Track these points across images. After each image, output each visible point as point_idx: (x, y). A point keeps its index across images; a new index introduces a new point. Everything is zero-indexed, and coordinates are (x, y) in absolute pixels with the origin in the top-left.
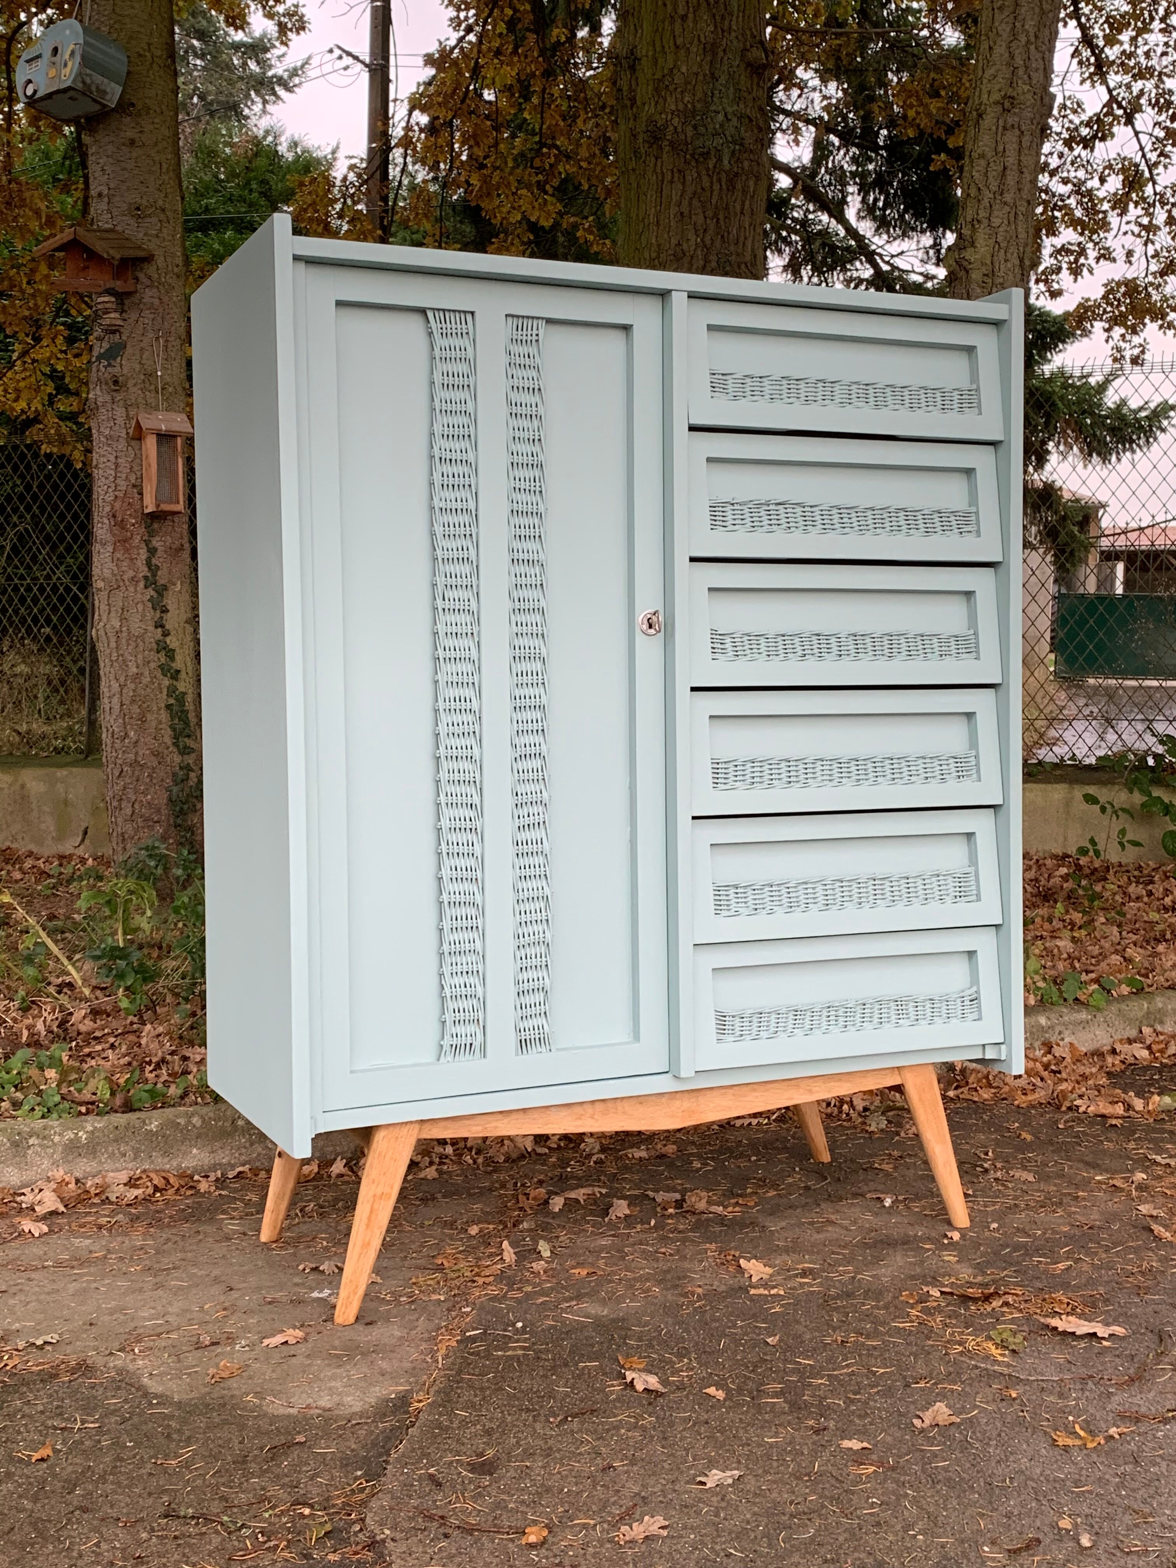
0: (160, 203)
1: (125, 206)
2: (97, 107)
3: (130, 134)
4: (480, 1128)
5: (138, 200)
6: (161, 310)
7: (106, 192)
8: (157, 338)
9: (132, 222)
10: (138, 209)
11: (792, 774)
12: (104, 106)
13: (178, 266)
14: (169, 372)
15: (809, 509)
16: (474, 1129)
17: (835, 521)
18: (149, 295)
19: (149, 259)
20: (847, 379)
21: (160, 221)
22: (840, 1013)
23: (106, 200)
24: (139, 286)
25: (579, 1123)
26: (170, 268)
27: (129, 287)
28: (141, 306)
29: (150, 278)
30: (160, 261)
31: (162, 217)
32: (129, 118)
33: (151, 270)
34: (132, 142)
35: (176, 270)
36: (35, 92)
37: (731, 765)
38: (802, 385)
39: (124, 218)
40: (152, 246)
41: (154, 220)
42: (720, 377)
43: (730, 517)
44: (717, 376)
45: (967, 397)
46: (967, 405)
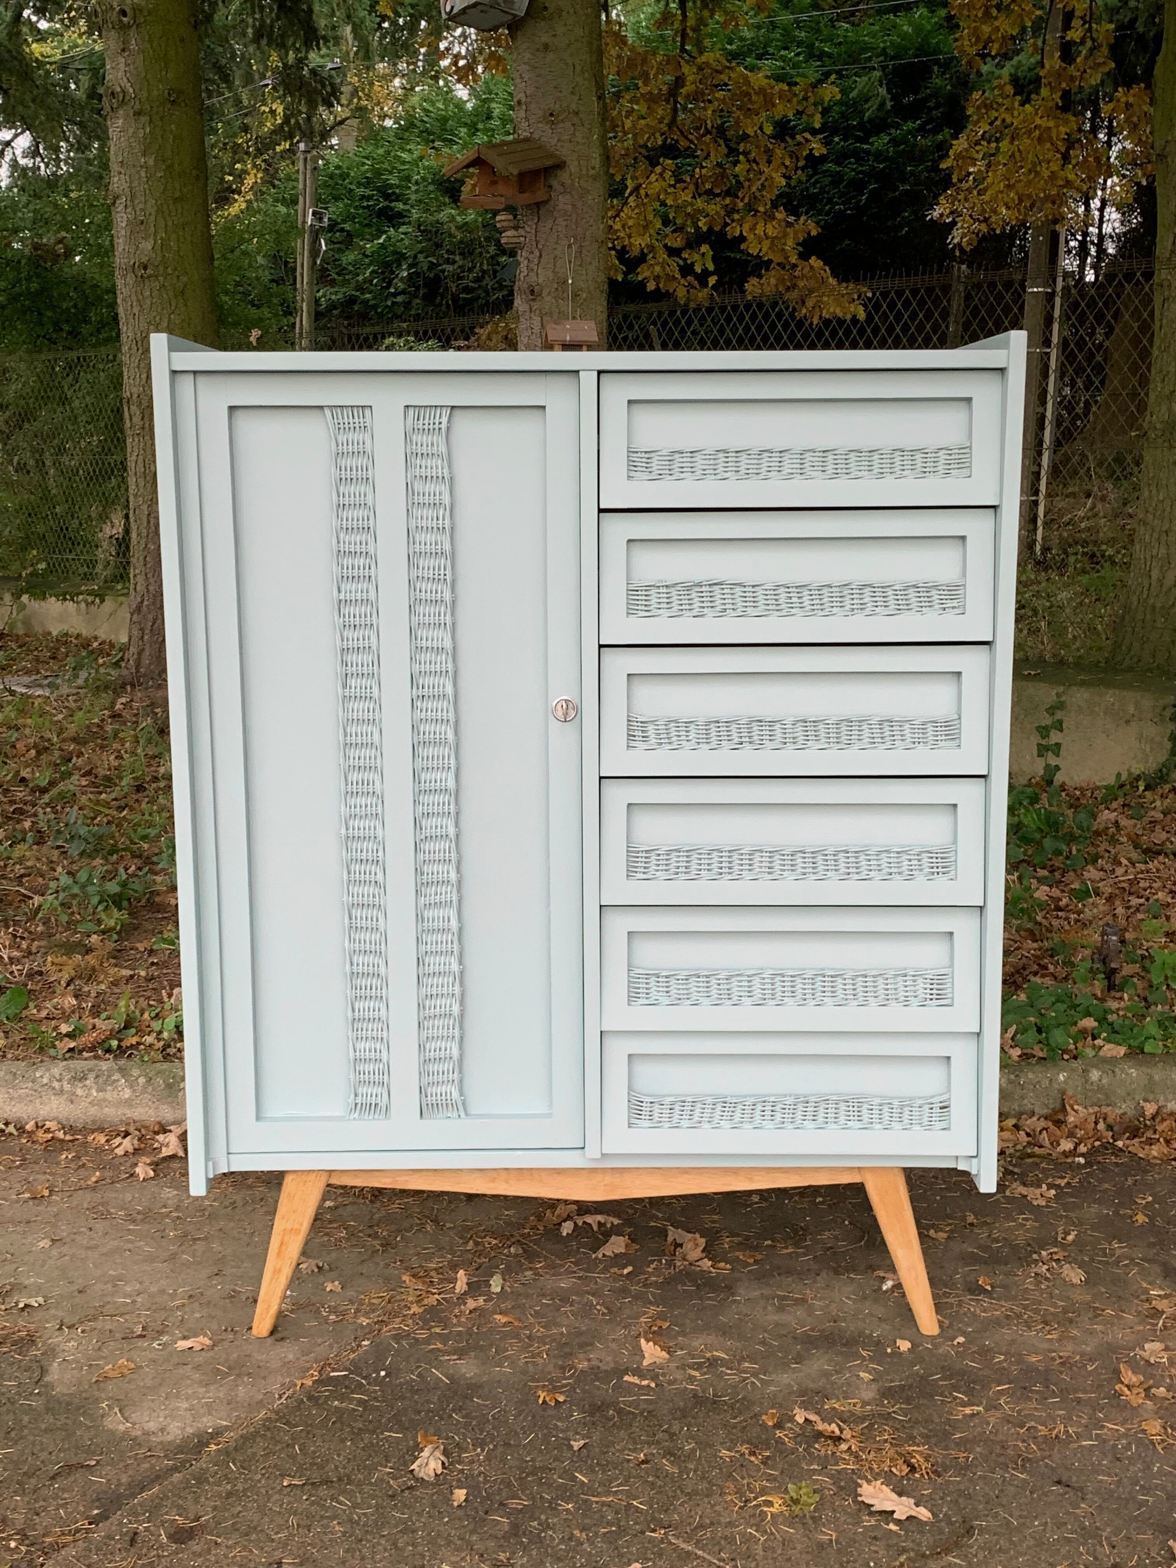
0: (574, 106)
1: (541, 113)
2: (510, 17)
3: (545, 38)
4: (389, 1180)
5: (552, 106)
6: (574, 217)
7: (523, 100)
8: (570, 246)
9: (547, 127)
10: (551, 115)
11: (724, 865)
12: (515, 16)
13: (593, 168)
14: (584, 277)
15: (750, 589)
16: (384, 1180)
17: (781, 602)
18: (563, 202)
19: (560, 166)
20: (798, 448)
21: (573, 125)
22: (778, 1108)
23: (524, 107)
24: (553, 194)
25: (492, 1185)
26: (584, 172)
27: (540, 196)
28: (555, 213)
29: (563, 184)
30: (573, 167)
31: (576, 120)
32: (543, 23)
33: (564, 176)
34: (546, 47)
35: (592, 172)
36: (452, 8)
37: (653, 854)
38: (744, 456)
39: (540, 125)
40: (565, 152)
41: (568, 124)
42: (643, 455)
43: (654, 600)
44: (639, 455)
45: (957, 456)
46: (956, 466)
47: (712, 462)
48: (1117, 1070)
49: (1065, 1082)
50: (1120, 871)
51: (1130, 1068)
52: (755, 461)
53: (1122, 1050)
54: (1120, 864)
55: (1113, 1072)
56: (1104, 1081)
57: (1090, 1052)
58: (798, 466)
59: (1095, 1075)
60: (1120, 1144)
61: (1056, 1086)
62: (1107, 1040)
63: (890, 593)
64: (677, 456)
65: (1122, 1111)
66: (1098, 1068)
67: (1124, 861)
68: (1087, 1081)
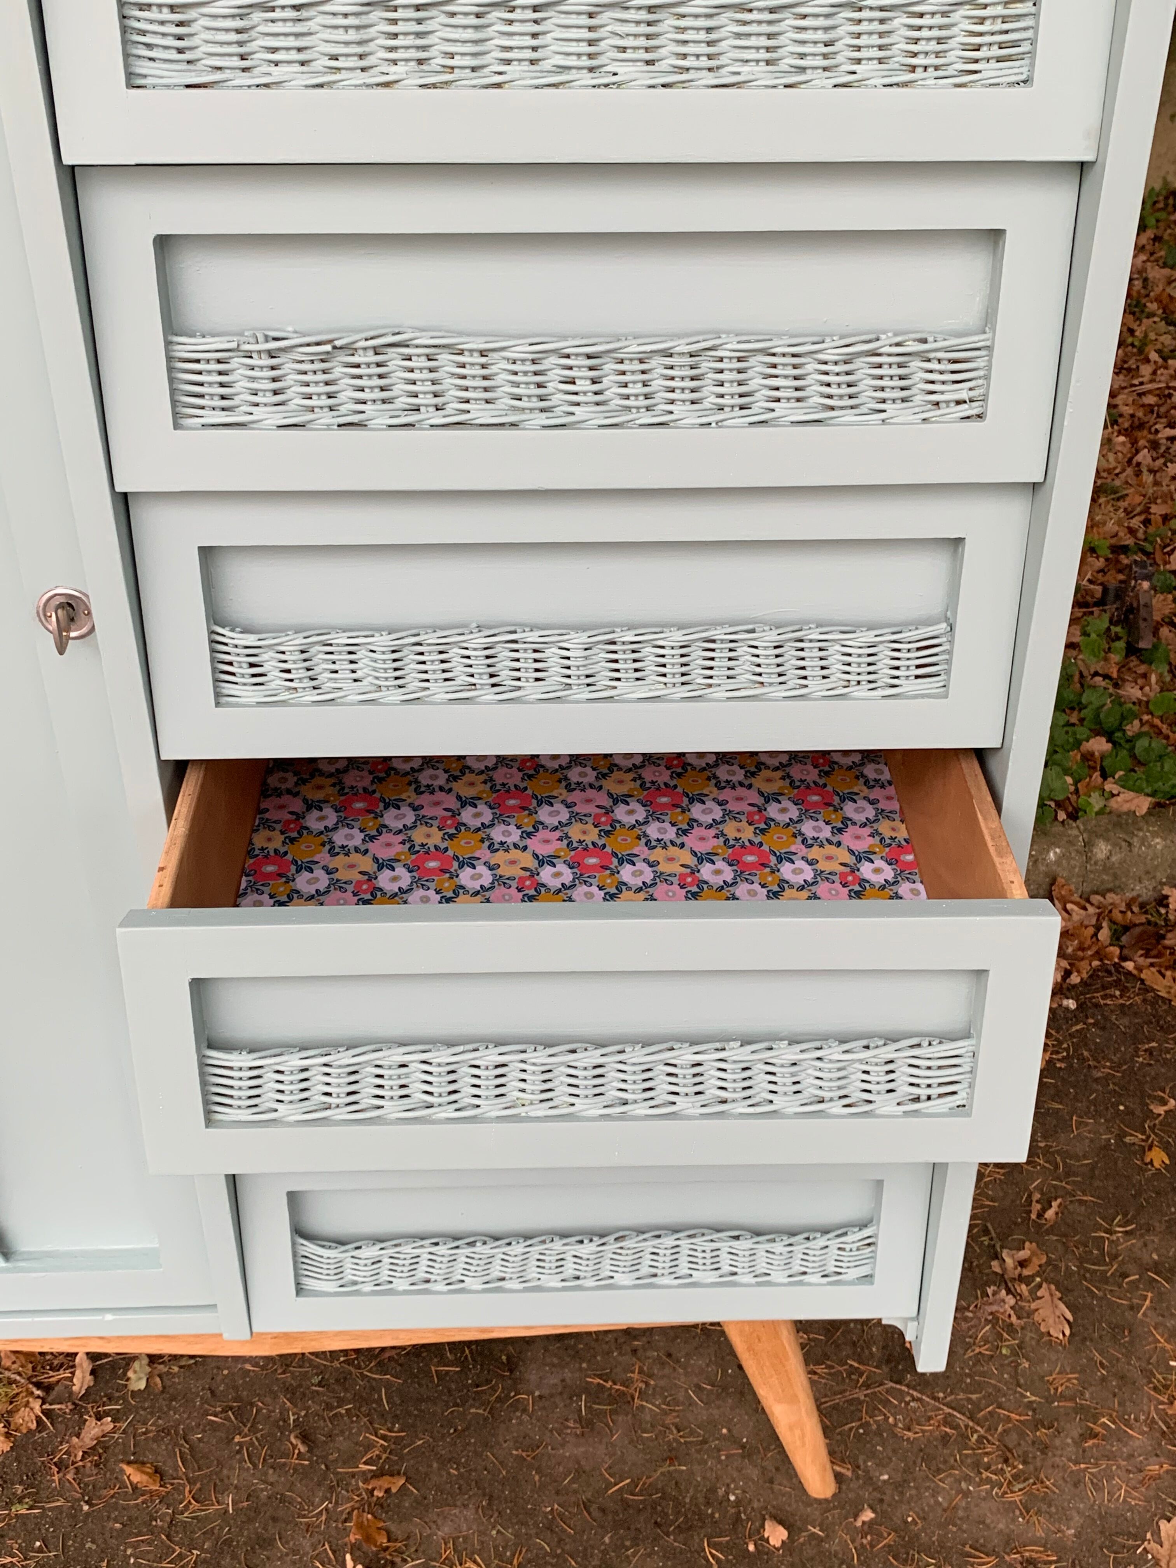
15: (475, 358)
42: (166, 14)
43: (241, 385)
44: (153, 14)
45: (999, 26)
46: (996, 52)
47: (352, 35)
48: (1135, 841)
49: (1058, 862)
50: (1146, 370)
51: (1155, 835)
52: (470, 34)
53: (1143, 804)
54: (1148, 361)
55: (1130, 844)
56: (1113, 859)
57: (1096, 802)
58: (584, 48)
59: (1102, 849)
60: (1129, 965)
61: (1043, 868)
62: (1124, 784)
63: (810, 368)
64: (257, 16)
65: (1134, 894)
66: (1107, 840)
67: (1154, 356)
68: (1089, 859)
